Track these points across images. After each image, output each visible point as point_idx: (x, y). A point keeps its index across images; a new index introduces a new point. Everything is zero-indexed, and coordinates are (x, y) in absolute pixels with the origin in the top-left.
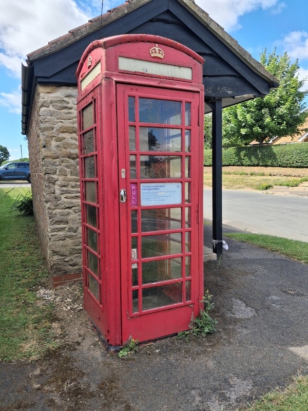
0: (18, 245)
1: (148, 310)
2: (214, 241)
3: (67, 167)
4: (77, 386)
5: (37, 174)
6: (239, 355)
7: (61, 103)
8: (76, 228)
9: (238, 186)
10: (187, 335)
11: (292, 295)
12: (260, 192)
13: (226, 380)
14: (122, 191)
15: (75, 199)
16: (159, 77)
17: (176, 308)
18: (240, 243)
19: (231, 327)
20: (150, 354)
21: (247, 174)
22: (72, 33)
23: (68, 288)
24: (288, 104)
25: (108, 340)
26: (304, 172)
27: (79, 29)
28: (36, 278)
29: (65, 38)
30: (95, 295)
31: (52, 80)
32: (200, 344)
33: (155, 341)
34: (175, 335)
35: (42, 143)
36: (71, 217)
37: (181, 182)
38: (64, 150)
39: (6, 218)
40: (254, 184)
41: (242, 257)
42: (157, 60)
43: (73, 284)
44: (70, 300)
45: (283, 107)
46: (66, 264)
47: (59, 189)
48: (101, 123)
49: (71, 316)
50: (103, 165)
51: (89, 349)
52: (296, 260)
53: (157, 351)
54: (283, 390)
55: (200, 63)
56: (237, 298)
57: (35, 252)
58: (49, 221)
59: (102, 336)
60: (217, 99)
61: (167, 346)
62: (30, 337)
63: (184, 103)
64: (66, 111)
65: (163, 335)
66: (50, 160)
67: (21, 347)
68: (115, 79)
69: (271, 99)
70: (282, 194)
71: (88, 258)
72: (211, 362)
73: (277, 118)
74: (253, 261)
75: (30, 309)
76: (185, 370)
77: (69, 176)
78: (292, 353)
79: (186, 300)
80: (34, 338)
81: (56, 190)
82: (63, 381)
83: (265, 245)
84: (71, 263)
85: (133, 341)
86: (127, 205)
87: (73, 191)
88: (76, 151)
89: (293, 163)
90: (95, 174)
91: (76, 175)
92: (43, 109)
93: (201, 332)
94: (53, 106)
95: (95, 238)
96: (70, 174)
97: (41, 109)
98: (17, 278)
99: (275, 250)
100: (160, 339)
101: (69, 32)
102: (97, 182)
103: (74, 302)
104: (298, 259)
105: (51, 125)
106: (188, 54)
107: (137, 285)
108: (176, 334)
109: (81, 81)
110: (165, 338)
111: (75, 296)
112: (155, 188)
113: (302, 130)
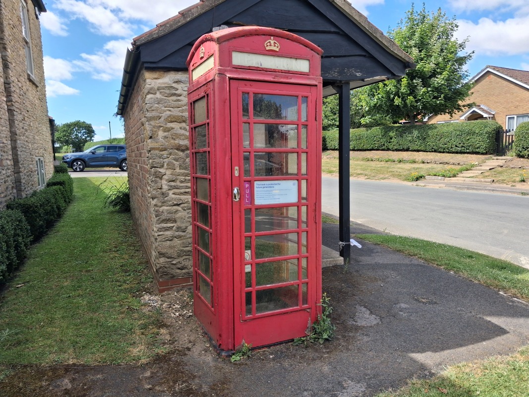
0: (116, 247)
1: (262, 314)
2: (341, 243)
3: (176, 160)
4: (188, 387)
5: (138, 165)
6: (356, 361)
7: (169, 89)
8: (184, 228)
9: (382, 176)
10: (303, 341)
11: (423, 303)
12: (409, 184)
13: (339, 383)
14: (236, 190)
15: (184, 195)
16: (275, 71)
17: (292, 312)
18: (374, 247)
19: (351, 334)
20: (263, 360)
21: (394, 161)
22: (183, 14)
23: (176, 294)
24: (445, 74)
25: (220, 344)
26: (465, 159)
27: (189, 10)
28: (139, 283)
29: (174, 20)
30: (206, 298)
31: (160, 65)
32: (316, 351)
33: (269, 346)
34: (291, 342)
35: (149, 133)
36: (179, 215)
37: (298, 180)
38: (172, 141)
39: (97, 214)
40: (401, 174)
41: (373, 262)
42: (272, 53)
43: (181, 290)
44: (179, 307)
45: (439, 76)
46: (174, 267)
47: (166, 184)
48: (215, 120)
49: (180, 322)
50: (215, 163)
51: (200, 354)
52: (435, 265)
53: (271, 357)
54: (395, 391)
55: (318, 54)
56: (361, 306)
57: (136, 254)
58: (155, 219)
59: (214, 342)
60: (343, 82)
61: (282, 352)
62: (138, 342)
63: (300, 97)
64: (174, 98)
65: (278, 340)
66: (157, 152)
67: (130, 351)
68: (228, 75)
69: (425, 67)
70: (436, 187)
71: (199, 260)
72: (326, 367)
73: (432, 91)
74: (385, 266)
75: (136, 315)
76: (299, 374)
77: (178, 170)
78: (411, 359)
79: (303, 305)
80: (142, 343)
81: (163, 186)
82: (175, 382)
83: (401, 248)
84: (179, 266)
85: (246, 345)
86: (240, 203)
87: (182, 187)
88: (186, 142)
89: (452, 148)
90: (208, 171)
91: (186, 168)
92: (149, 96)
93: (319, 339)
94: (161, 92)
95: (206, 237)
96: (178, 168)
97: (147, 96)
98: (118, 284)
99: (412, 254)
100: (274, 345)
101: (179, 13)
102: (210, 180)
103: (182, 308)
104: (437, 265)
105: (157, 114)
106: (305, 46)
107: (250, 286)
108: (292, 340)
109: (192, 71)
110: (280, 344)
111: (184, 302)
112: (270, 186)
113: (464, 106)
